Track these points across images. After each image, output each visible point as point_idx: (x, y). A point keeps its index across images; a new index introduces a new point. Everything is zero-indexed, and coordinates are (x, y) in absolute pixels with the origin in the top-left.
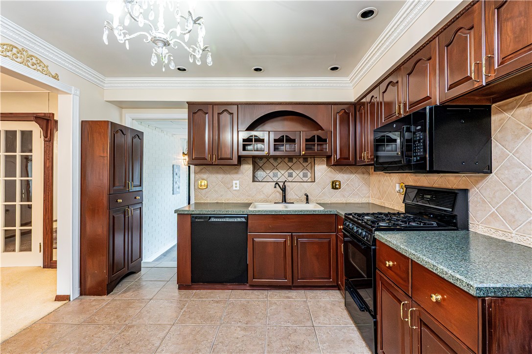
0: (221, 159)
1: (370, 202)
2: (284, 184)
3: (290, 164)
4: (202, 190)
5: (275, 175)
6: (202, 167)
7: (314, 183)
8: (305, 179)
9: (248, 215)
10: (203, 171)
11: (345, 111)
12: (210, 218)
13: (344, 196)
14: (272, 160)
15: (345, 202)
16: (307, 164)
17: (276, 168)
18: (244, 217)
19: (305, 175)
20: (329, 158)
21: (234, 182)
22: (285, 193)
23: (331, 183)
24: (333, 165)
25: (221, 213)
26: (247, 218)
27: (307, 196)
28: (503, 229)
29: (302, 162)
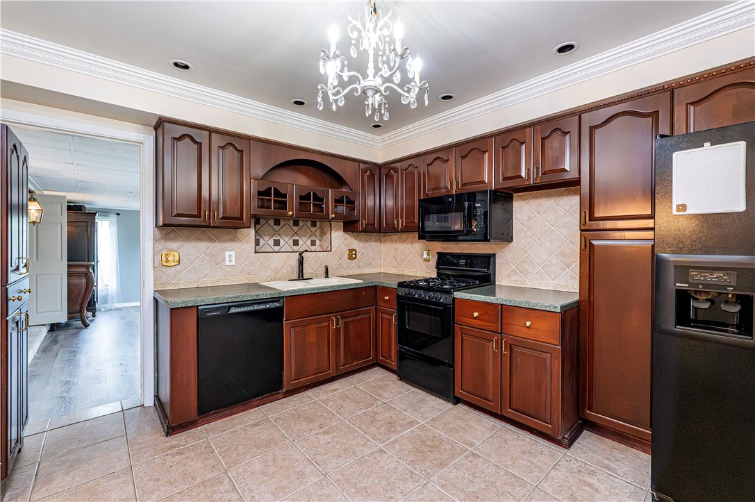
0: (225, 218)
6: (169, 229)
7: (332, 252)
8: (314, 248)
9: (285, 297)
10: (171, 236)
11: (372, 172)
12: (230, 307)
13: (360, 267)
15: (360, 274)
16: (316, 228)
19: (313, 243)
21: (227, 253)
22: (302, 267)
23: (347, 253)
24: (361, 232)
27: (327, 269)
28: (520, 279)
29: (309, 226)
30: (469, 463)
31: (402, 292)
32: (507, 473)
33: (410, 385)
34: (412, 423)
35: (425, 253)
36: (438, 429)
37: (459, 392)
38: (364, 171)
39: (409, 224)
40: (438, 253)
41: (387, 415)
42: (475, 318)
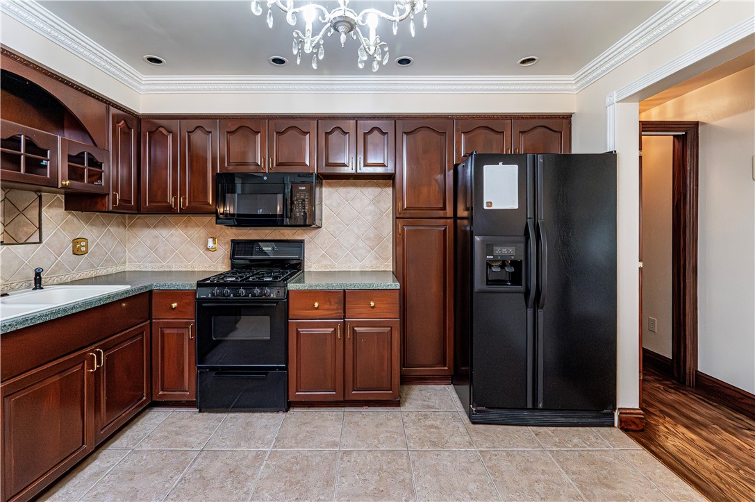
7: (41, 245)
11: (127, 125)
13: (93, 266)
15: (93, 275)
23: (71, 244)
27: (39, 274)
28: (330, 263)
30: (349, 463)
31: (205, 294)
32: (383, 453)
33: (217, 412)
34: (259, 457)
35: (210, 241)
36: (292, 447)
37: (295, 394)
38: (117, 119)
39: (194, 204)
40: (232, 241)
41: (218, 464)
42: (317, 308)
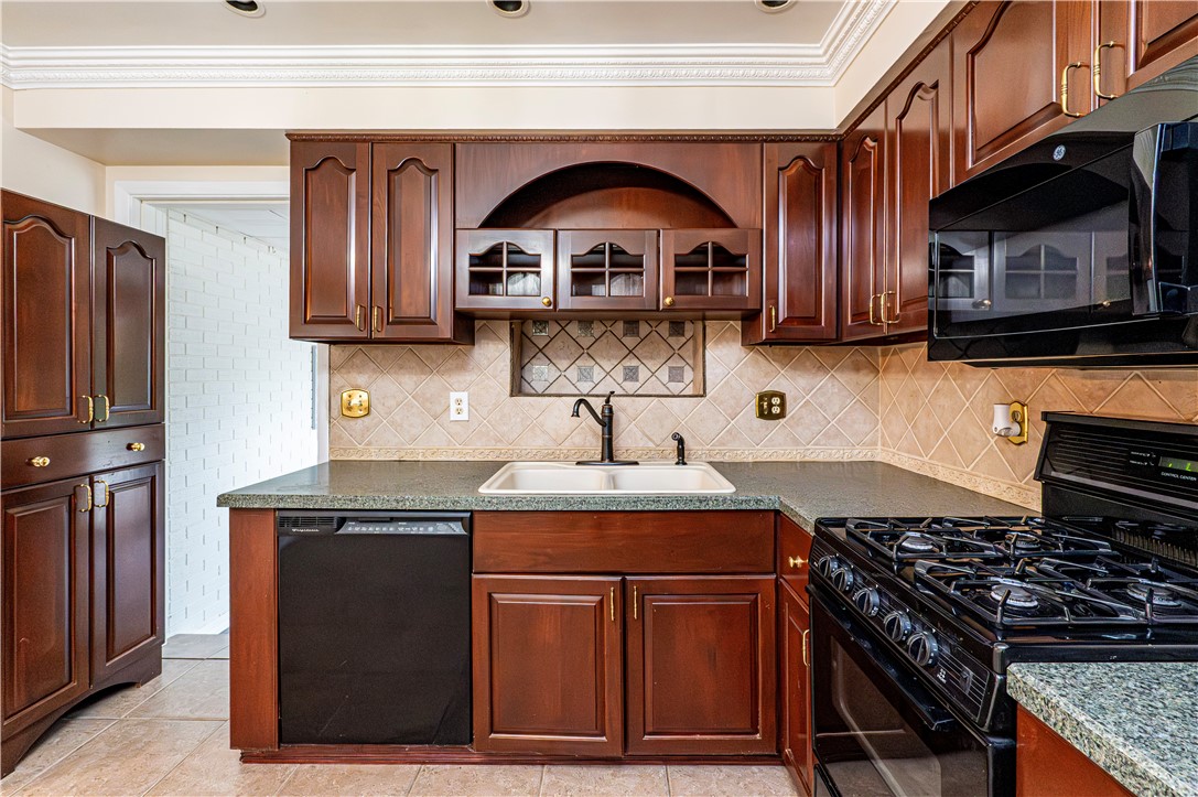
0: (400, 321)
1: (878, 459)
2: (608, 401)
3: (630, 341)
4: (352, 422)
5: (585, 375)
6: (353, 348)
7: (704, 400)
8: (676, 387)
9: (472, 511)
10: (357, 361)
11: (807, 163)
12: (342, 521)
13: (796, 442)
14: (574, 329)
15: (798, 459)
16: (683, 340)
17: (585, 352)
18: (461, 519)
19: (676, 376)
20: (750, 318)
21: (454, 396)
22: (610, 433)
23: (755, 402)
24: (763, 344)
25: (379, 507)
26: (470, 524)
27: (681, 441)
29: (665, 334)
35: (999, 411)
40: (1047, 417)
